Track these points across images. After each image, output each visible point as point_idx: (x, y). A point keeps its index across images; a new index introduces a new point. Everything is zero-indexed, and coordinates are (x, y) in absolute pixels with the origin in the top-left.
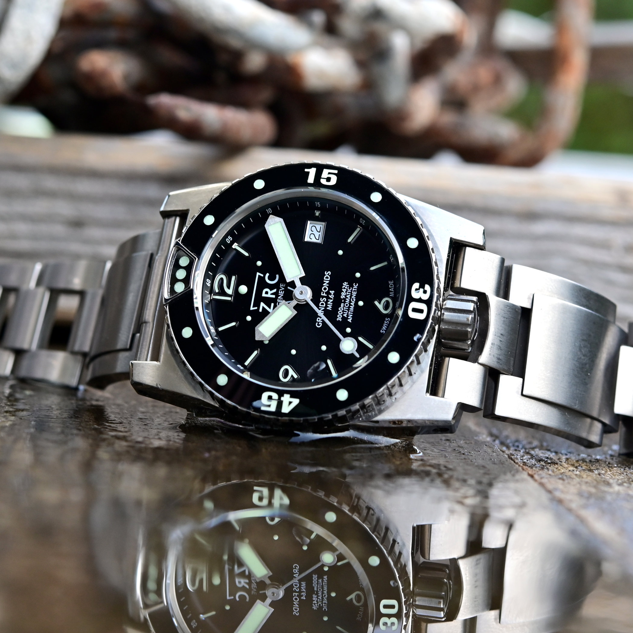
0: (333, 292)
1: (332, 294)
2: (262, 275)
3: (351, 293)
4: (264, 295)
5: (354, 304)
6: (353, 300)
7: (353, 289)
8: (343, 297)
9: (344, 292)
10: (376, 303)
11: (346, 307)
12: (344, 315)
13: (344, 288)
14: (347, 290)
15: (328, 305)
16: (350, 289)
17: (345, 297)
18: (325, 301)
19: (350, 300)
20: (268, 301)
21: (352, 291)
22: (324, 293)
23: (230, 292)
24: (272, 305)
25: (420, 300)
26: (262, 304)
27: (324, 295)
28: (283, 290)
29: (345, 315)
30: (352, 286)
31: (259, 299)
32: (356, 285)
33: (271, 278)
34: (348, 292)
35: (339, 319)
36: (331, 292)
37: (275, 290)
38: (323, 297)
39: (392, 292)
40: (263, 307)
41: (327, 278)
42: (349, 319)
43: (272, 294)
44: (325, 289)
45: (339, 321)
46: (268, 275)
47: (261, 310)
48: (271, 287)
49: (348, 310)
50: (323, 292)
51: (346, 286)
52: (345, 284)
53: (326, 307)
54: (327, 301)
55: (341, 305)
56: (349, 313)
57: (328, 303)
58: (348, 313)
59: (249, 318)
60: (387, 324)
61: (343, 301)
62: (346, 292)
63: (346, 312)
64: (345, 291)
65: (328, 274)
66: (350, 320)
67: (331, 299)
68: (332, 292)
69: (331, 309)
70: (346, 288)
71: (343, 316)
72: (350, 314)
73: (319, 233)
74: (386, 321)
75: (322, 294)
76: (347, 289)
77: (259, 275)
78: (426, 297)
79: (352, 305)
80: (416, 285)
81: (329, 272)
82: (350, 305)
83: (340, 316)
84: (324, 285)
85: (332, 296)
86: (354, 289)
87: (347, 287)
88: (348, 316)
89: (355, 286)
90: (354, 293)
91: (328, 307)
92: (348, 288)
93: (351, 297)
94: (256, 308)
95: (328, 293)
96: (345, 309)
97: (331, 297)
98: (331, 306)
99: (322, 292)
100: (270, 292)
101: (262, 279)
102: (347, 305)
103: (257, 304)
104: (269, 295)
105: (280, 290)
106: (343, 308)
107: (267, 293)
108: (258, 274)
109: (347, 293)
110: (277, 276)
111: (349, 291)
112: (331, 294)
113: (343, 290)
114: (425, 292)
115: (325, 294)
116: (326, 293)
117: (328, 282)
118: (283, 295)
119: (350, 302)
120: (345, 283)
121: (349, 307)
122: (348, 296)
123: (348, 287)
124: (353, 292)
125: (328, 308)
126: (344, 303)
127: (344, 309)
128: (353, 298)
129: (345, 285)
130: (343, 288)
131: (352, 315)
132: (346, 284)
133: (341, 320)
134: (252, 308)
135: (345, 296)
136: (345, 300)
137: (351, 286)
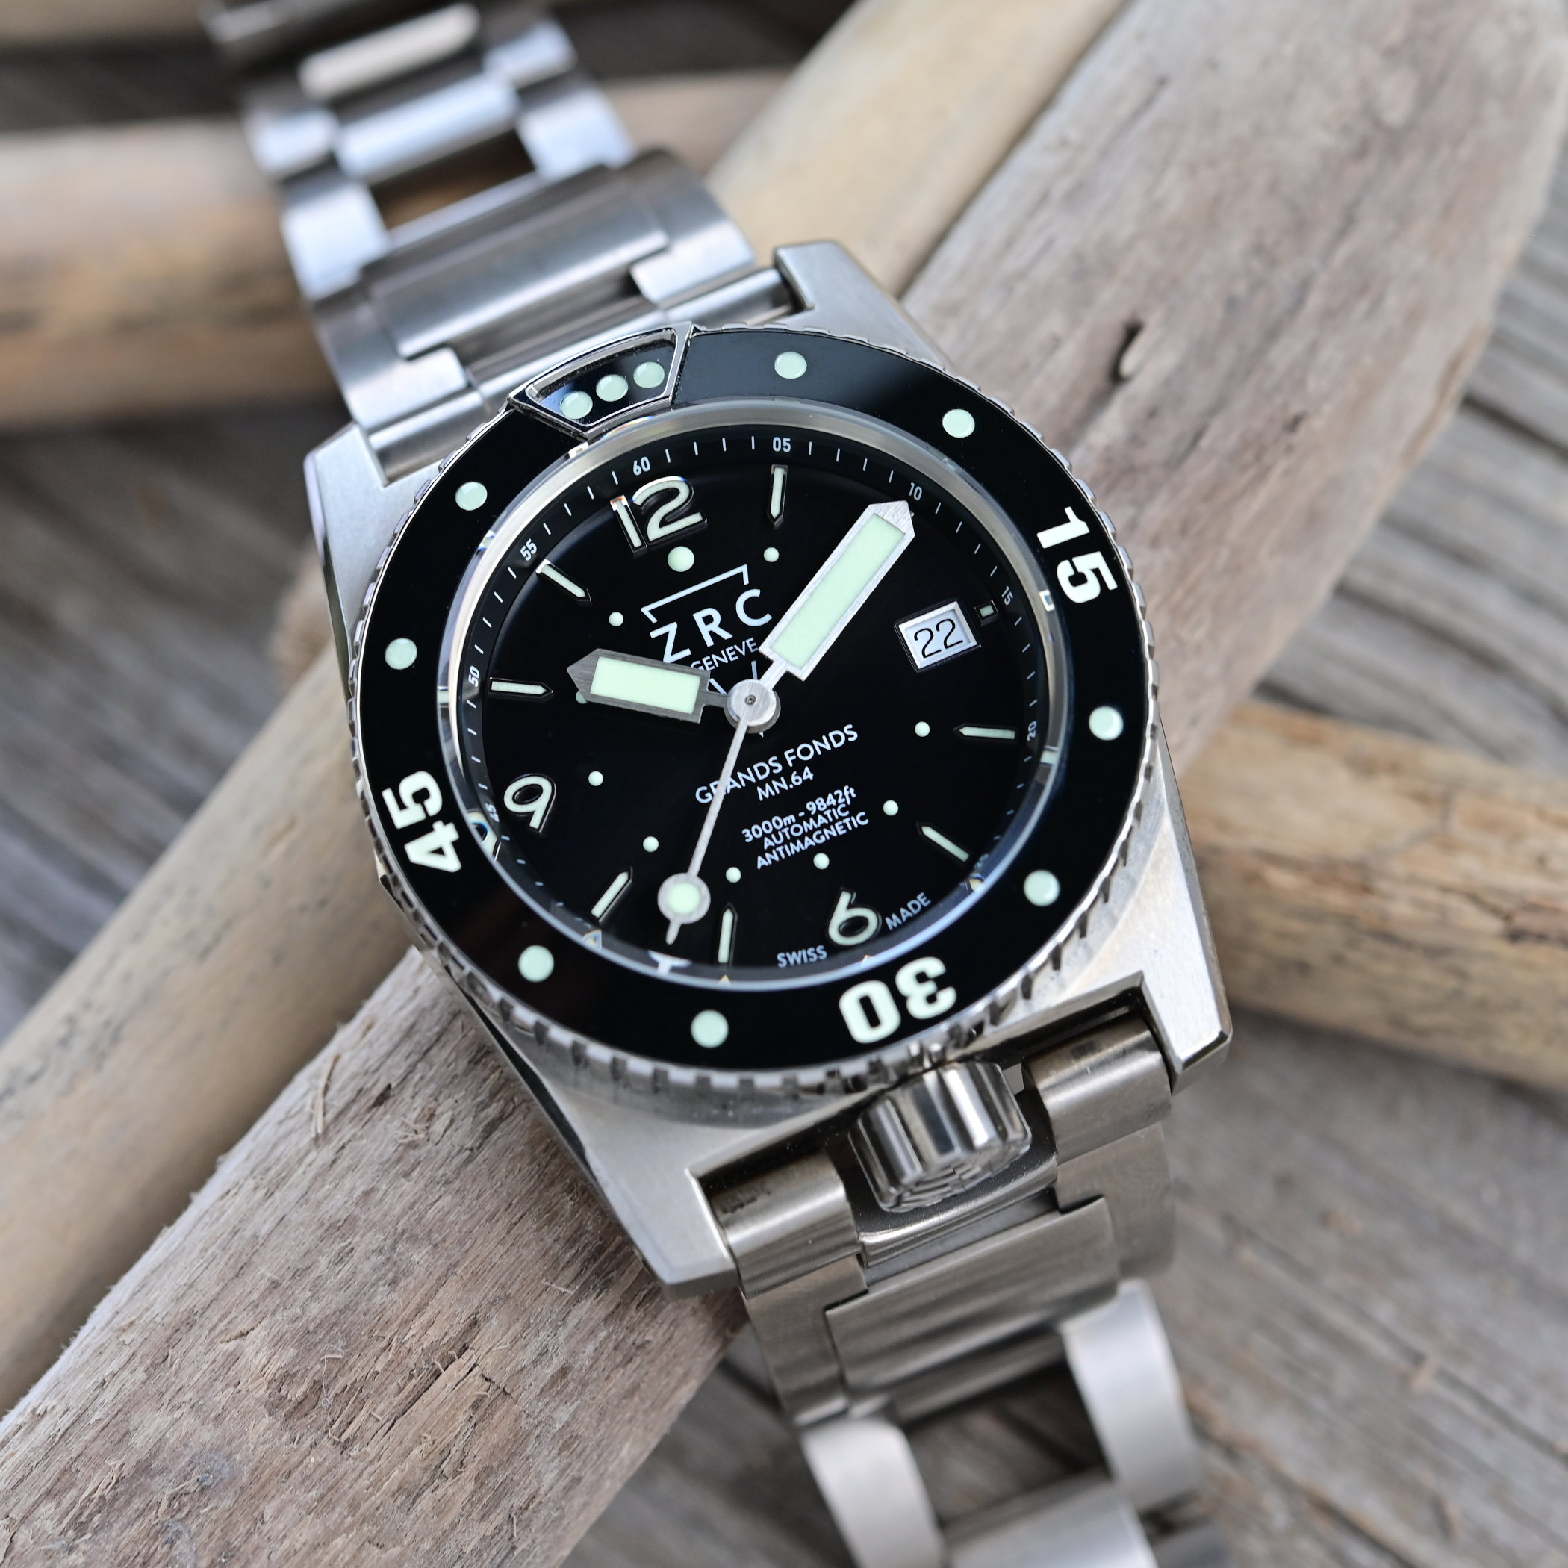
0: (811, 776)
1: (802, 776)
2: (746, 581)
3: (835, 821)
4: (698, 617)
5: (810, 847)
6: (818, 837)
7: (847, 821)
8: (811, 807)
9: (825, 802)
10: (845, 898)
11: (789, 832)
12: (766, 839)
13: (836, 797)
14: (836, 807)
15: (767, 786)
16: (843, 810)
17: (813, 813)
18: (775, 771)
19: (815, 829)
20: (689, 636)
21: (841, 818)
22: (794, 757)
23: (655, 531)
24: (687, 652)
25: (900, 1000)
26: (672, 629)
27: (789, 760)
28: (738, 653)
29: (767, 843)
30: (853, 814)
31: (681, 613)
32: (862, 818)
33: (752, 608)
34: (832, 814)
35: (749, 835)
36: (807, 769)
37: (726, 635)
38: (782, 760)
39: (900, 916)
40: (666, 635)
41: (838, 738)
42: (765, 858)
43: (712, 634)
44: (805, 752)
45: (744, 837)
46: (756, 593)
47: (654, 634)
48: (730, 621)
49: (786, 842)
50: (795, 753)
51: (844, 797)
52: (849, 792)
53: (762, 784)
54: (777, 777)
55: (788, 815)
56: (780, 849)
57: (775, 783)
58: (777, 846)
59: (616, 619)
60: (808, 957)
61: (802, 814)
62: (830, 807)
63: (778, 838)
64: (828, 803)
65: (849, 733)
66: (761, 862)
67: (789, 782)
68: (808, 774)
69: (761, 799)
70: (840, 800)
71: (762, 840)
72: (778, 853)
73: (943, 647)
74: (815, 952)
75: (786, 754)
76: (838, 805)
77: (741, 574)
78: (919, 1009)
79: (803, 843)
80: (934, 966)
81: (855, 735)
82: (802, 839)
83: (757, 831)
84: (815, 743)
85: (797, 780)
86: (851, 822)
87: (844, 800)
88: (770, 850)
89: (859, 820)
90: (838, 829)
91: (764, 789)
92: (844, 806)
93: (824, 826)
94: (654, 620)
96: (784, 834)
97: (794, 778)
98: (770, 794)
99: (792, 751)
100: (714, 627)
101: (735, 586)
102: (797, 830)
103: (664, 616)
104: (705, 630)
105: (736, 647)
106: (784, 827)
107: (708, 620)
108: (744, 569)
109: (829, 811)
110: (767, 618)
111: (838, 812)
112: (800, 773)
113: (830, 796)
114: (931, 999)
115: (792, 761)
116: (797, 761)
117: (828, 747)
118: (726, 661)
119: (810, 834)
120: (852, 791)
121: (794, 840)
122: (821, 820)
123: (846, 803)
124: (840, 823)
125: (759, 790)
126: (799, 821)
127: (780, 830)
128: (823, 834)
129: (846, 793)
130: (836, 793)
131: (776, 858)
132: (850, 795)
133: (748, 841)
134: (646, 610)
135: (818, 812)
136: (808, 816)
137: (852, 809)
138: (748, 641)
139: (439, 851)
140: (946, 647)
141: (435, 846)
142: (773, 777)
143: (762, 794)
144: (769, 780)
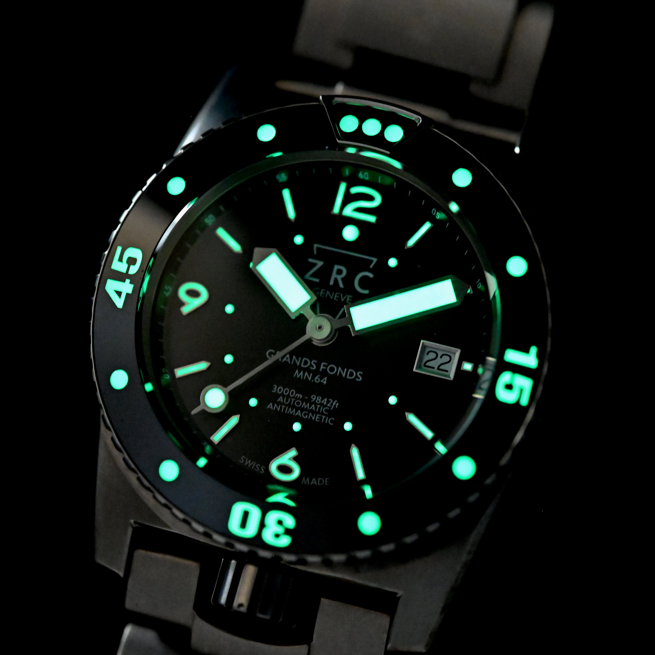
0: (325, 383)
1: (321, 380)
2: (371, 266)
3: (319, 412)
4: (336, 267)
5: (298, 416)
6: (305, 415)
7: (324, 417)
8: (313, 398)
9: (321, 400)
10: (293, 452)
11: (294, 402)
12: (281, 397)
13: (328, 402)
14: (324, 406)
15: (302, 373)
16: (326, 410)
17: (312, 401)
18: (311, 368)
19: (306, 409)
20: (325, 273)
21: (322, 414)
22: (325, 368)
23: (349, 211)
24: (317, 280)
25: (262, 525)
26: (320, 264)
27: (322, 367)
28: (340, 299)
29: (281, 399)
30: (329, 416)
31: (330, 259)
32: (331, 421)
33: (364, 282)
34: (320, 408)
35: (276, 389)
36: (326, 378)
37: (341, 285)
38: (318, 366)
39: (310, 481)
40: (315, 265)
41: (351, 374)
42: (273, 406)
43: (336, 280)
44: (332, 369)
45: (272, 388)
46: (371, 275)
47: (311, 260)
48: (349, 280)
49: (289, 405)
50: (327, 366)
51: (332, 404)
52: (336, 404)
53: (300, 369)
54: (310, 371)
55: (299, 394)
56: (283, 407)
57: (306, 374)
58: (283, 404)
59: (299, 240)
60: (255, 467)
61: (306, 398)
62: (321, 404)
63: (287, 401)
64: (322, 402)
65: (359, 376)
66: (270, 406)
67: (313, 378)
68: (324, 381)
69: (295, 376)
70: (329, 405)
71: (279, 396)
72: (281, 408)
73: (436, 368)
74: (260, 468)
75: (323, 364)
76: (326, 406)
77: (372, 261)
78: (268, 536)
79: (296, 412)
80: (290, 522)
81: (361, 379)
82: (297, 409)
83: (280, 390)
84: (340, 369)
85: (317, 380)
86: (325, 419)
87: (330, 406)
88: (279, 403)
89: (328, 421)
90: (317, 417)
91: (299, 372)
92: (328, 408)
93: (312, 411)
94: (315, 253)
95: (324, 374)
96: (291, 401)
97: (317, 377)
98: (300, 376)
99: (326, 364)
100: (339, 278)
101: (364, 265)
102: (298, 403)
103: (321, 255)
104: (334, 275)
105: (342, 295)
106: (294, 397)
107: (339, 272)
108: (375, 260)
109: (320, 406)
110: (366, 292)
111: (323, 410)
112: (321, 378)
113: (326, 399)
114: (277, 536)
115: (323, 369)
116: (325, 371)
117: (344, 375)
118: (332, 298)
119: (302, 410)
120: (337, 404)
121: (293, 407)
122: (313, 407)
123: (330, 408)
124: (320, 415)
125: (297, 371)
126: (303, 400)
127: (291, 398)
128: (308, 415)
129: (334, 404)
130: (330, 400)
131: (279, 409)
132: (335, 406)
133: (273, 391)
134: (316, 246)
135: (314, 403)
136: (309, 401)
137: (331, 413)
138: (349, 296)
139: (119, 294)
140: (438, 369)
141: (119, 290)
142: (308, 370)
143: (298, 374)
144: (305, 370)
